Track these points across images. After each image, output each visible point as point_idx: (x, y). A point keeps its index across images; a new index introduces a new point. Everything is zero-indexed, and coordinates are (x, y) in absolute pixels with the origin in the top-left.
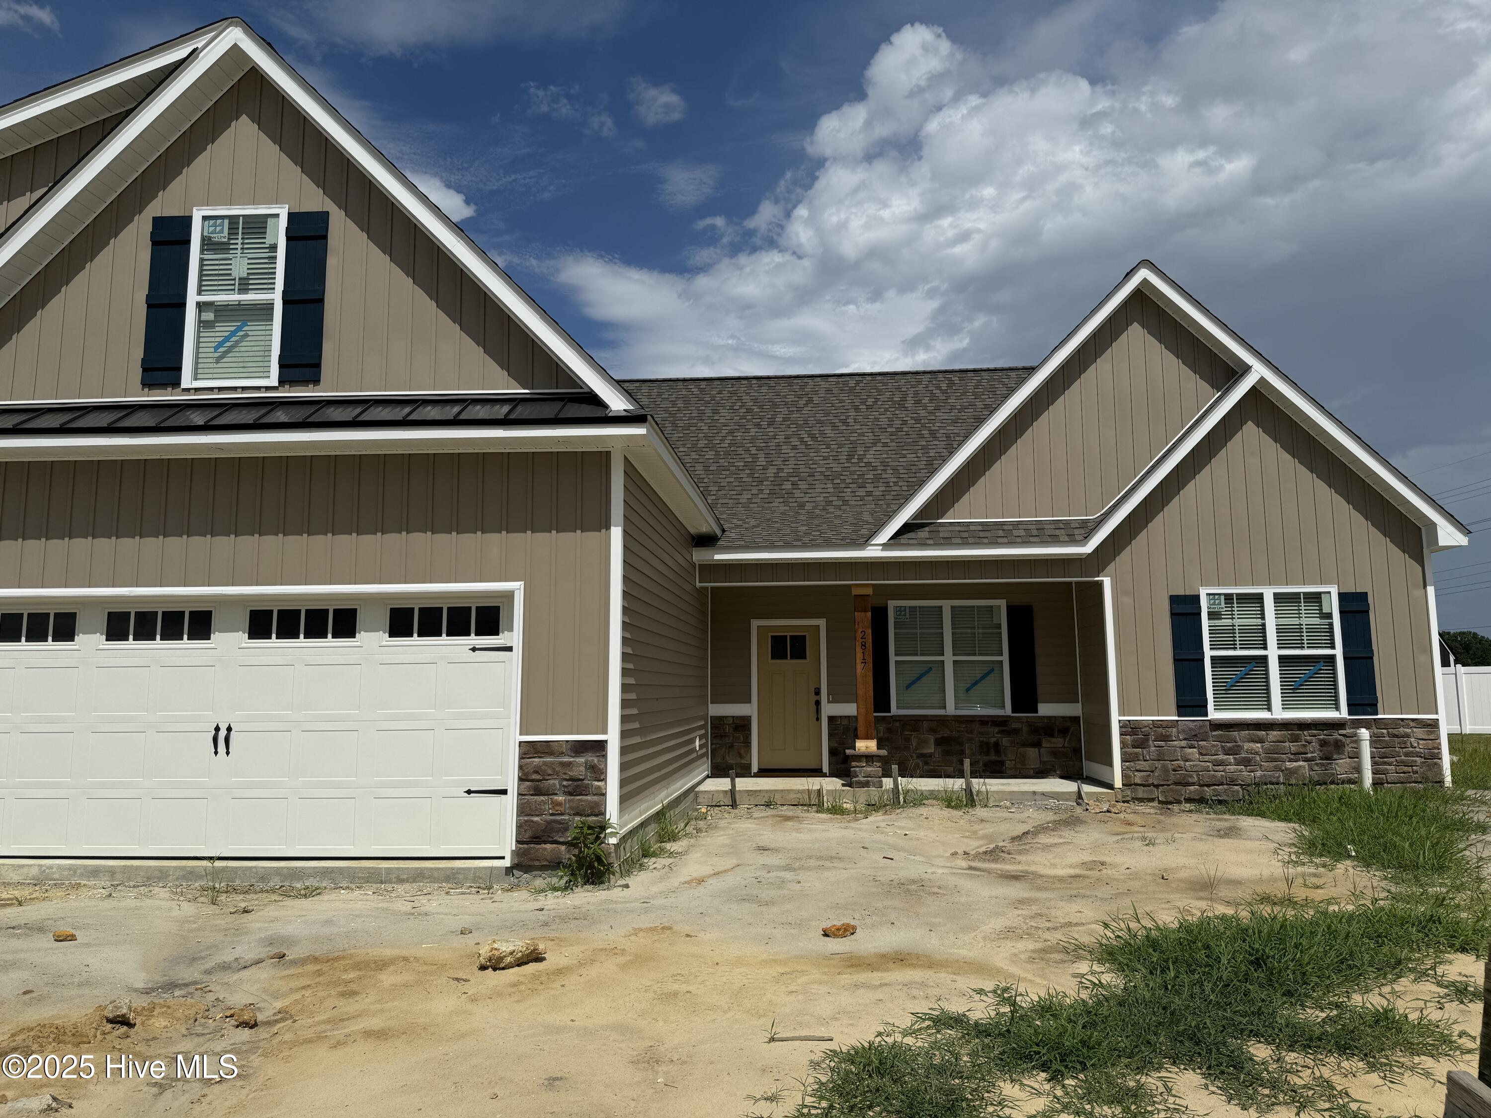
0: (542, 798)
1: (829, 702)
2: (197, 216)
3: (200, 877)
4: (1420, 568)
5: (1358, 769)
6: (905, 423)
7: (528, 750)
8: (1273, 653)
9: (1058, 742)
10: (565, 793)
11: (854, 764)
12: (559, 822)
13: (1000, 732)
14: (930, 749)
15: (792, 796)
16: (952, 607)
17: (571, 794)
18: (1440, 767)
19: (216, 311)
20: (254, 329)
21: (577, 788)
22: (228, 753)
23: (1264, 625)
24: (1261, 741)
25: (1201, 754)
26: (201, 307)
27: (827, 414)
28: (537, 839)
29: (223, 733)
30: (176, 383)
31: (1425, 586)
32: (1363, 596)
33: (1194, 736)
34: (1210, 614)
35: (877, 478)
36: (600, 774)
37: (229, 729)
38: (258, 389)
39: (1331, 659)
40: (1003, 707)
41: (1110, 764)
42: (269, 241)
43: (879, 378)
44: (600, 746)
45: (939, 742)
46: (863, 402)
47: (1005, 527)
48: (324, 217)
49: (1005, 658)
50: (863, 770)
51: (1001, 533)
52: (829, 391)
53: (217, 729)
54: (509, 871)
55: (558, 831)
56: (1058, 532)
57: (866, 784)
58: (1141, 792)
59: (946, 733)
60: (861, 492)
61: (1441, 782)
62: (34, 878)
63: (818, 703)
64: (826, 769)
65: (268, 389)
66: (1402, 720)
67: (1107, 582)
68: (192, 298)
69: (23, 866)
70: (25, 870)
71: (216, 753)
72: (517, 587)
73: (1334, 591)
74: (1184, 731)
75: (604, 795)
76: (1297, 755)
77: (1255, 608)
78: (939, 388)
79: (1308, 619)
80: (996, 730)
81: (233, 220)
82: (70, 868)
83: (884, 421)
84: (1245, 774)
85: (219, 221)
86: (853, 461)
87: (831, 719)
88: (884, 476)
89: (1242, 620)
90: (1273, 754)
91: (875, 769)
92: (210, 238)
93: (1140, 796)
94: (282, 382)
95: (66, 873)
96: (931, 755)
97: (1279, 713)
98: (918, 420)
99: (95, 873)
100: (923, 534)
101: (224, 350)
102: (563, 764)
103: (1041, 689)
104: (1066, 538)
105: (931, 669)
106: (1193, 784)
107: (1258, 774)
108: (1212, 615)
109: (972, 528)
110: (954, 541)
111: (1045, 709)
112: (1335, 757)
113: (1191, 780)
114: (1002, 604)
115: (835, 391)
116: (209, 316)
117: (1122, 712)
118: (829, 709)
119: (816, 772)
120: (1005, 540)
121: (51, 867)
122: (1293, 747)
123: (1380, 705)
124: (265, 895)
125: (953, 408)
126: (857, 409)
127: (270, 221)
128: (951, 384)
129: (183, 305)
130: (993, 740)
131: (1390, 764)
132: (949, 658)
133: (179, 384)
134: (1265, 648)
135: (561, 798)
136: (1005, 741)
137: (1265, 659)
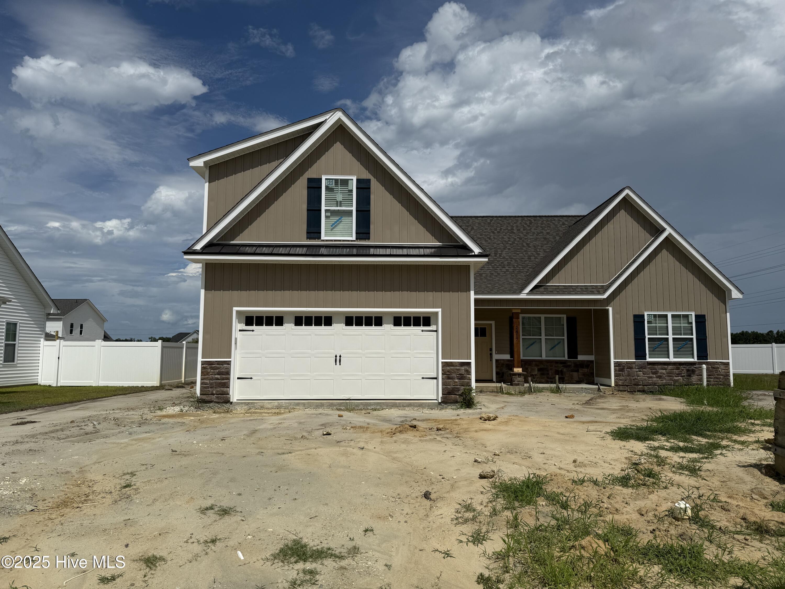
0: (450, 380)
1: (496, 354)
2: (324, 178)
3: (335, 405)
4: (724, 306)
5: (701, 380)
6: (515, 240)
7: (445, 365)
8: (671, 337)
9: (586, 370)
10: (458, 379)
11: (513, 377)
12: (456, 388)
13: (563, 366)
14: (536, 372)
15: (490, 389)
16: (545, 317)
17: (460, 379)
18: (729, 379)
19: (331, 212)
20: (345, 220)
21: (462, 377)
22: (340, 364)
23: (667, 326)
24: (666, 369)
25: (643, 374)
26: (326, 211)
27: (481, 235)
28: (449, 393)
29: (338, 358)
30: (319, 238)
31: (726, 313)
32: (704, 316)
33: (641, 367)
34: (648, 322)
35: (509, 264)
36: (469, 373)
37: (340, 356)
38: (348, 241)
39: (692, 339)
40: (564, 357)
41: (610, 377)
42: (350, 188)
43: (500, 218)
44: (469, 364)
45: (539, 370)
46: (496, 230)
47: (573, 288)
48: (369, 181)
49: (565, 338)
50: (517, 379)
51: (572, 290)
52: (479, 224)
53: (336, 356)
54: (440, 403)
55: (456, 391)
56: (593, 290)
57: (518, 385)
58: (621, 388)
59: (542, 366)
60: (504, 270)
61: (730, 385)
62: (276, 406)
63: (491, 354)
64: (494, 380)
65: (352, 241)
66: (716, 362)
67: (610, 309)
68: (323, 208)
69: (272, 402)
70: (273, 403)
71: (336, 364)
72: (439, 310)
73: (693, 314)
74: (637, 365)
75: (471, 380)
76: (678, 375)
77: (664, 320)
78: (526, 224)
79: (684, 324)
80: (562, 365)
81: (336, 180)
82: (289, 403)
83: (506, 239)
84: (659, 381)
85: (331, 181)
86: (497, 256)
87: (497, 361)
88: (512, 263)
89: (659, 324)
90: (670, 374)
91: (522, 379)
92: (328, 186)
93: (621, 389)
94: (357, 239)
95: (287, 404)
96: (536, 375)
97: (672, 359)
98: (520, 238)
99: (298, 404)
100: (542, 289)
101: (334, 226)
102: (457, 369)
103: (579, 350)
104: (597, 292)
105: (536, 341)
106: (640, 385)
107: (664, 381)
108: (649, 322)
109: (560, 287)
110: (554, 292)
111: (581, 358)
112: (692, 375)
113: (640, 384)
114: (565, 316)
115: (482, 224)
116: (329, 214)
117: (615, 358)
118: (496, 357)
119: (491, 381)
120: (574, 293)
121: (282, 403)
122: (677, 372)
123: (708, 357)
124: (359, 411)
125: (534, 233)
126: (494, 233)
127: (350, 181)
128: (531, 223)
129: (321, 210)
130: (560, 369)
131: (712, 378)
132: (543, 337)
133: (320, 238)
134: (668, 335)
135: (457, 380)
136: (565, 370)
137: (667, 339)
